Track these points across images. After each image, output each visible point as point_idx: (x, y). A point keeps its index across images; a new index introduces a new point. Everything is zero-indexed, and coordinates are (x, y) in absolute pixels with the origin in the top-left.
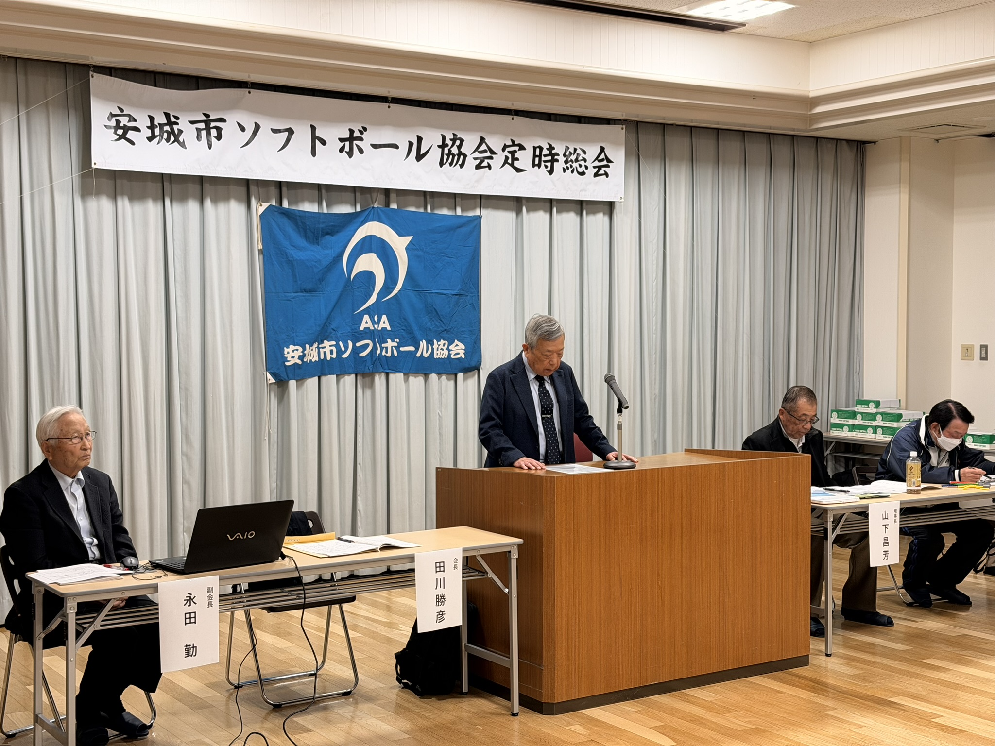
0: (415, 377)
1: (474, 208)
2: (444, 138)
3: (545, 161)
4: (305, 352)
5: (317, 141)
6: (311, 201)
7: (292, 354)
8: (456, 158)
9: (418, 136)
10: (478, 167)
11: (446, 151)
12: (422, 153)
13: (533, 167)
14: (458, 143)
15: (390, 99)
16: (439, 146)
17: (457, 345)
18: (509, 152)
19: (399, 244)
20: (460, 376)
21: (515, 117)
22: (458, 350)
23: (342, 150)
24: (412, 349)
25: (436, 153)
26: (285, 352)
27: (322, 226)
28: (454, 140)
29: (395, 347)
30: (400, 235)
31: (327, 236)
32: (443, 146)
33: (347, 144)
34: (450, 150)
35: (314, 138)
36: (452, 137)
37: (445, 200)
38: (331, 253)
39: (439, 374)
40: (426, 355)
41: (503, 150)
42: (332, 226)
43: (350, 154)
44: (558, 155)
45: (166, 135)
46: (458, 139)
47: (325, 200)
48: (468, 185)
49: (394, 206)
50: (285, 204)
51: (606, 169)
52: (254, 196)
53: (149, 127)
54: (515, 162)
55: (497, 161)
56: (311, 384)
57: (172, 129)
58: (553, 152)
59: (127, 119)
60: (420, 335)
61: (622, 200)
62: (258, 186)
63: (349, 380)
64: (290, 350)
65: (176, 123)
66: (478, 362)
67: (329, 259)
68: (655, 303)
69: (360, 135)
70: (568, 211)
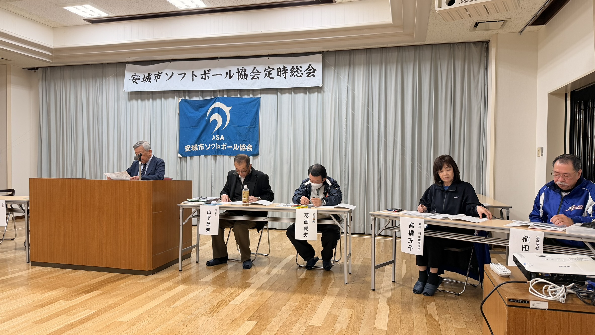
1: (258, 95)
2: (238, 69)
3: (282, 73)
4: (191, 147)
5: (194, 76)
6: (196, 96)
7: (187, 148)
8: (244, 76)
9: (229, 70)
10: (253, 78)
12: (231, 76)
13: (278, 76)
14: (244, 70)
15: (218, 58)
17: (250, 146)
18: (267, 71)
19: (227, 109)
21: (269, 58)
23: (202, 78)
24: (231, 147)
25: (236, 75)
26: (185, 147)
28: (242, 70)
29: (225, 146)
30: (227, 106)
31: (201, 108)
32: (238, 72)
33: (204, 76)
34: (241, 74)
36: (241, 68)
37: (246, 92)
38: (202, 114)
40: (237, 149)
41: (265, 71)
42: (201, 104)
43: (205, 79)
44: (287, 70)
45: (147, 80)
46: (244, 69)
47: (200, 96)
48: (249, 86)
49: (225, 96)
50: (187, 98)
51: (313, 73)
52: (177, 96)
53: (143, 78)
54: (270, 75)
55: (262, 76)
56: (196, 158)
57: (149, 78)
58: (285, 69)
59: (137, 76)
60: (234, 142)
61: (322, 86)
62: (178, 93)
63: (209, 157)
64: (187, 146)
65: (150, 76)
66: (257, 152)
67: (200, 116)
68: (345, 129)
69: (208, 72)
70: (300, 93)
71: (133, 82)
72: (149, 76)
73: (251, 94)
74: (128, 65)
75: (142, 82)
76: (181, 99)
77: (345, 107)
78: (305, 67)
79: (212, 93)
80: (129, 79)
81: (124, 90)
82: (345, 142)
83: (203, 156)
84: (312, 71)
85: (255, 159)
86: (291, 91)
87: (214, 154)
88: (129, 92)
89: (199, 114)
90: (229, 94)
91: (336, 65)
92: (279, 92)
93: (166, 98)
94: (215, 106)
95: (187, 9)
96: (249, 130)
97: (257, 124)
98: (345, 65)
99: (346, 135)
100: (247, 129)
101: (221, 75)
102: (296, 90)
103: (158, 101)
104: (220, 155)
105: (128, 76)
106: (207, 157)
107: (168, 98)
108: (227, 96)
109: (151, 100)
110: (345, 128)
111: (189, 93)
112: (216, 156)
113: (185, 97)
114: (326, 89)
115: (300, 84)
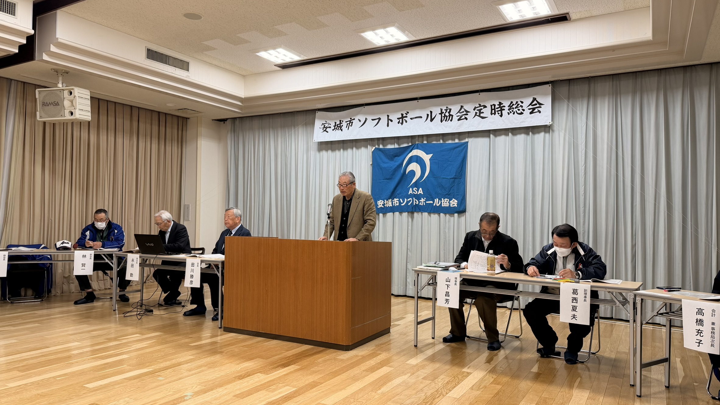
0: (434, 215)
1: (465, 139)
2: (441, 110)
3: (497, 111)
4: (385, 203)
5: (389, 121)
6: (391, 144)
7: (380, 203)
8: (448, 117)
9: (430, 111)
10: (459, 120)
11: (443, 115)
12: (432, 118)
13: (492, 115)
14: (448, 111)
15: (418, 98)
16: (440, 114)
17: (454, 201)
18: (477, 110)
19: (427, 158)
20: (456, 215)
21: (480, 93)
22: (454, 203)
23: (399, 123)
24: (432, 202)
25: (439, 117)
26: (378, 203)
27: (392, 153)
28: (446, 110)
29: (424, 201)
30: (427, 154)
31: (396, 157)
32: (441, 113)
33: (401, 120)
34: (445, 115)
35: (388, 119)
36: (445, 108)
37: (450, 137)
38: (397, 164)
39: (445, 214)
40: (438, 205)
41: (474, 109)
42: (396, 153)
43: (402, 123)
44: (504, 106)
45: (338, 128)
46: (448, 109)
47: (396, 143)
48: (455, 128)
49: (425, 142)
50: (381, 147)
51: (538, 109)
52: (370, 145)
53: (334, 126)
54: (481, 114)
55: (470, 116)
56: (390, 215)
57: (340, 125)
58: (501, 106)
59: (328, 124)
60: (435, 196)
61: (551, 124)
62: (372, 141)
63: (405, 214)
64: (379, 202)
65: (342, 123)
66: (463, 209)
67: (395, 166)
68: (583, 179)
69: (406, 115)
70: (520, 134)
71: (323, 131)
72: (340, 123)
73: (457, 138)
74: (318, 112)
75: (333, 130)
76: (374, 148)
77: (583, 150)
78: (527, 101)
79: (410, 139)
80: (320, 128)
81: (314, 140)
82: (584, 195)
83: (398, 212)
84: (538, 105)
85: (461, 217)
86: (508, 132)
87: (411, 211)
88: (318, 142)
89: (394, 164)
90: (429, 139)
91: (569, 97)
92: (492, 134)
93: (358, 148)
94: (413, 153)
95: (386, 45)
96: (454, 182)
97: (463, 174)
98: (582, 97)
99: (585, 187)
100: (451, 180)
101: (421, 117)
102: (515, 131)
103: (350, 151)
104: (418, 212)
105: (318, 124)
106: (402, 214)
107: (360, 147)
108: (427, 142)
109: (342, 150)
110: (584, 177)
111: (384, 140)
112: (412, 213)
113: (379, 146)
114: (556, 128)
115: (521, 123)
